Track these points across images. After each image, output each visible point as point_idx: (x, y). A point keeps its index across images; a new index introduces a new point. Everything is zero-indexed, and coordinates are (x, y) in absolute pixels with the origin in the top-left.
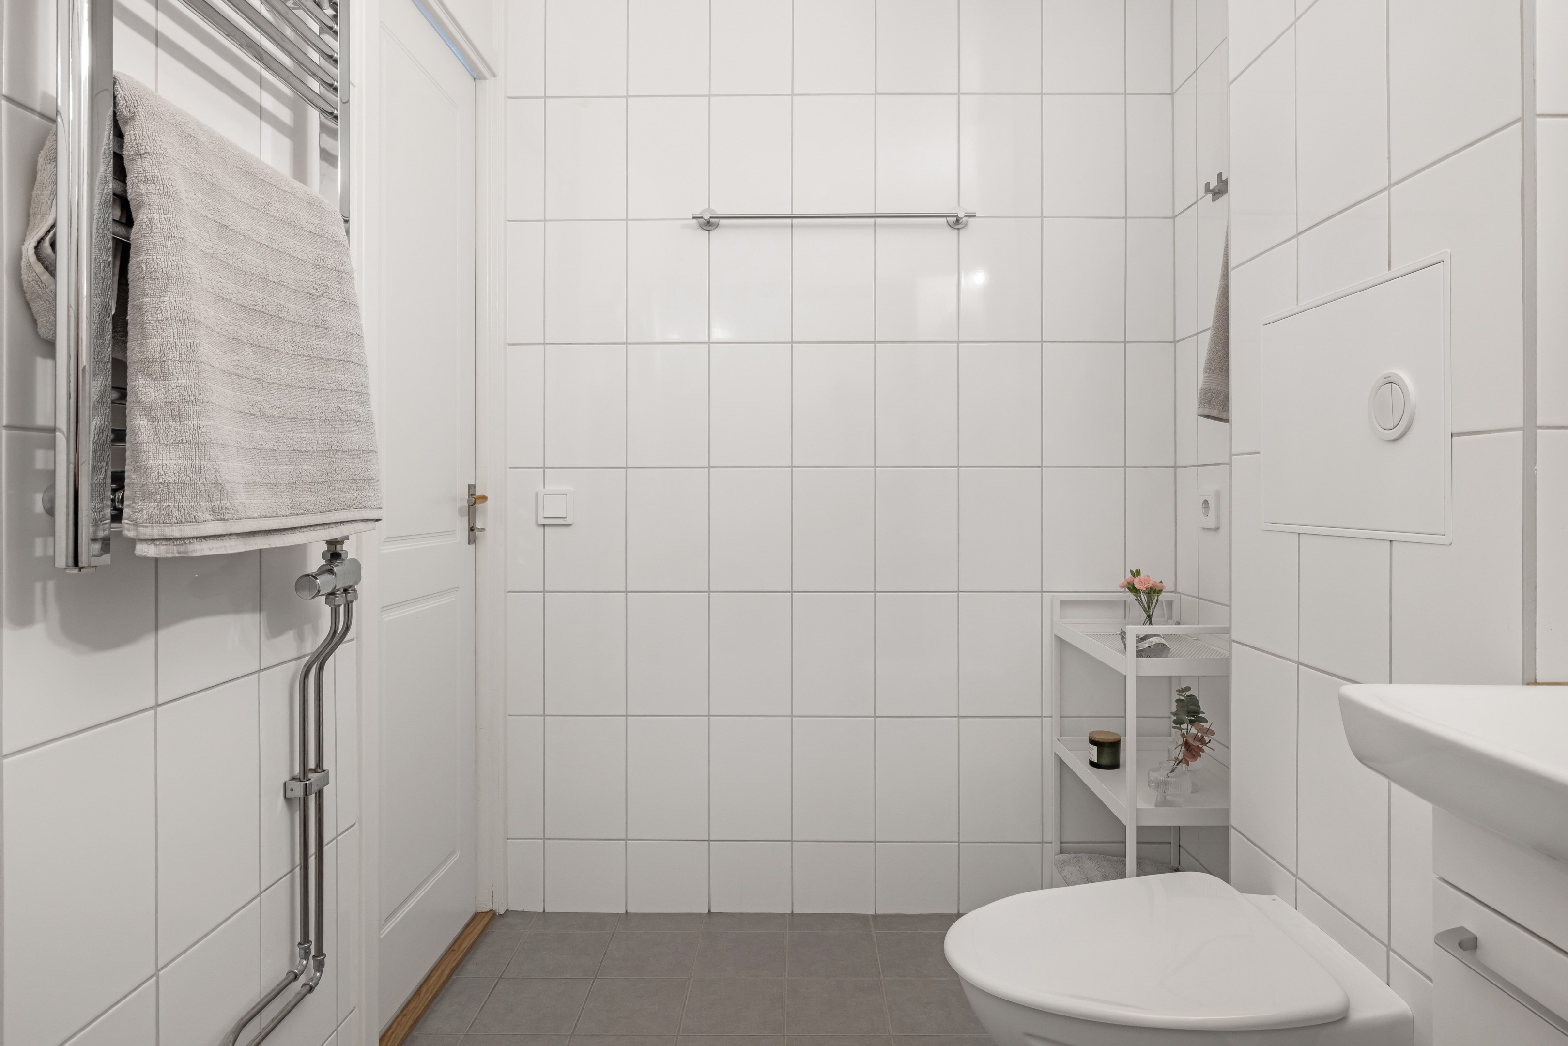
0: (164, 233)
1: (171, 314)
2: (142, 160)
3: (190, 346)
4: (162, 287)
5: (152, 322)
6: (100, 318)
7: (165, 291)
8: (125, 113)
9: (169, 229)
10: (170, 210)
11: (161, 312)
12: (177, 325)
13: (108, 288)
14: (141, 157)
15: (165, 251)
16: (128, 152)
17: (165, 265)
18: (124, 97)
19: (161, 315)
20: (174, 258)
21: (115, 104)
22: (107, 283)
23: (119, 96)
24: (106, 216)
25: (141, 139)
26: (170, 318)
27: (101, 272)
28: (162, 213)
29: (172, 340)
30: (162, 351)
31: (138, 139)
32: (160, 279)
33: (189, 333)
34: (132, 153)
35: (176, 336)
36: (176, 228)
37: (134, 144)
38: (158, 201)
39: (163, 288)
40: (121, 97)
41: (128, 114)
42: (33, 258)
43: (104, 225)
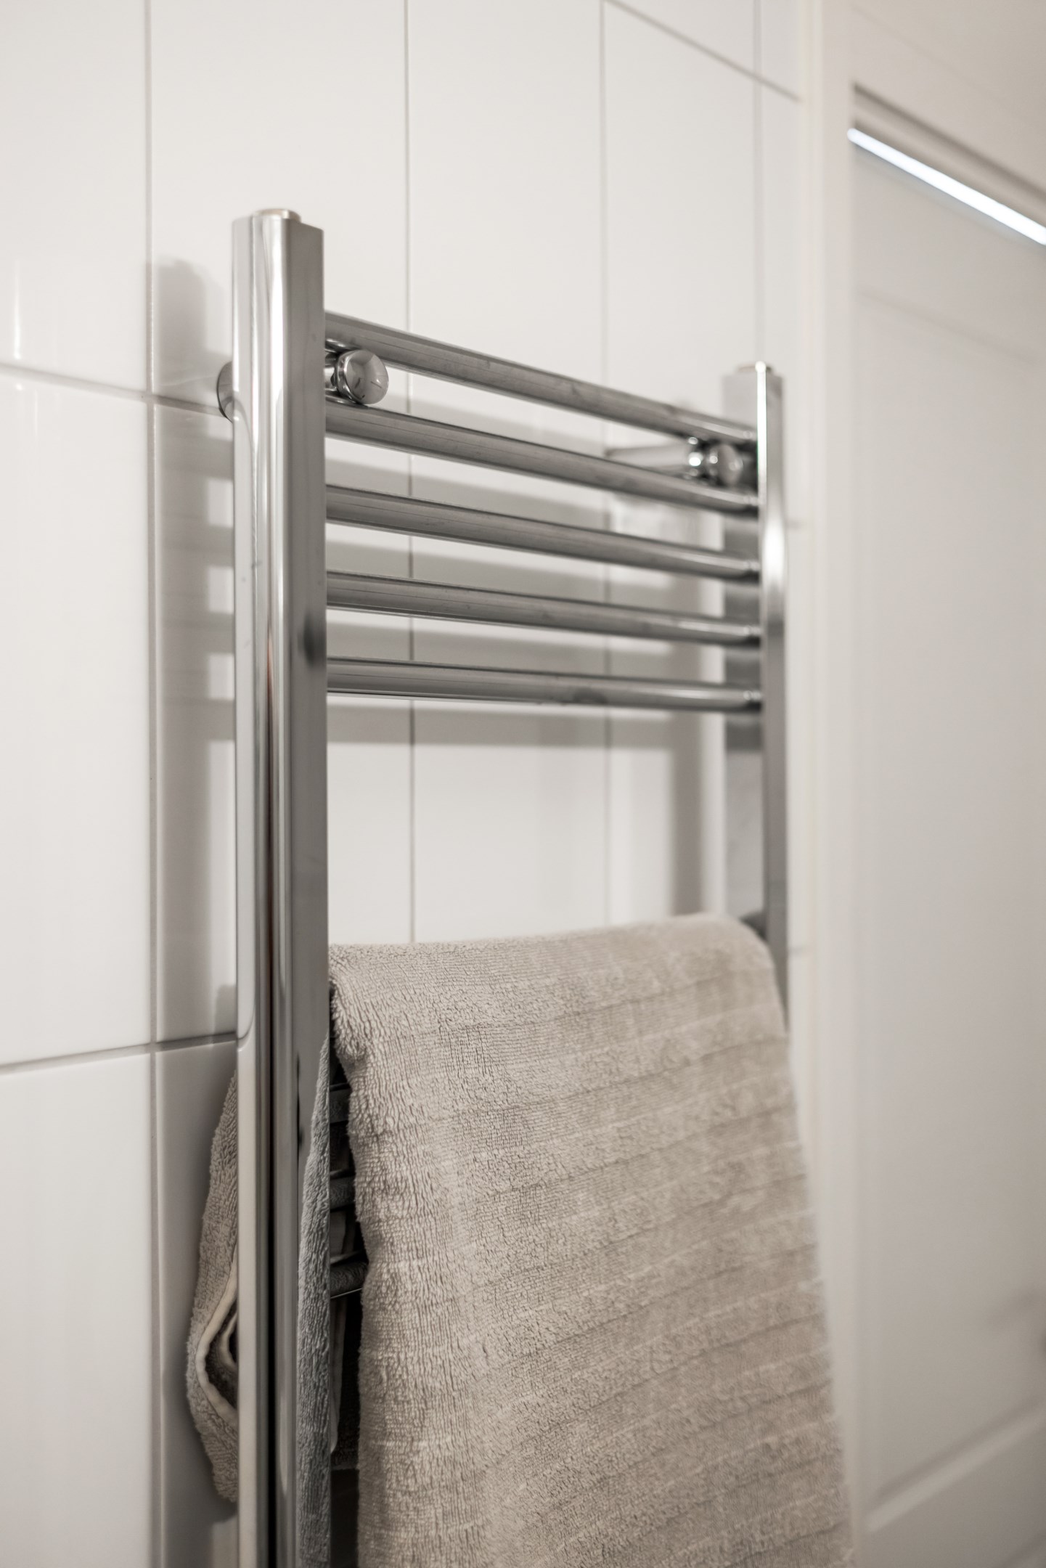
0: (418, 1301)
1: (431, 1478)
2: (379, 1146)
3: (467, 1537)
4: (416, 1418)
5: (399, 1495)
6: (313, 1467)
7: (421, 1428)
8: (350, 1050)
9: (426, 1291)
10: (428, 1246)
11: (415, 1475)
12: (442, 1497)
13: (325, 1406)
14: (378, 1139)
15: (420, 1339)
16: (356, 1131)
17: (420, 1369)
18: (348, 1022)
19: (413, 1481)
20: (436, 1350)
21: (333, 1040)
22: (324, 1397)
23: (339, 1021)
24: (321, 1257)
25: (377, 1104)
26: (430, 1486)
27: (314, 1373)
28: (415, 1257)
29: (433, 1533)
30: (416, 1558)
31: (373, 1105)
32: (412, 1401)
33: (464, 1508)
34: (363, 1134)
35: (441, 1522)
36: (439, 1283)
37: (366, 1116)
38: (408, 1232)
39: (418, 1421)
40: (342, 1022)
41: (356, 1052)
42: (203, 1379)
43: (318, 1279)
